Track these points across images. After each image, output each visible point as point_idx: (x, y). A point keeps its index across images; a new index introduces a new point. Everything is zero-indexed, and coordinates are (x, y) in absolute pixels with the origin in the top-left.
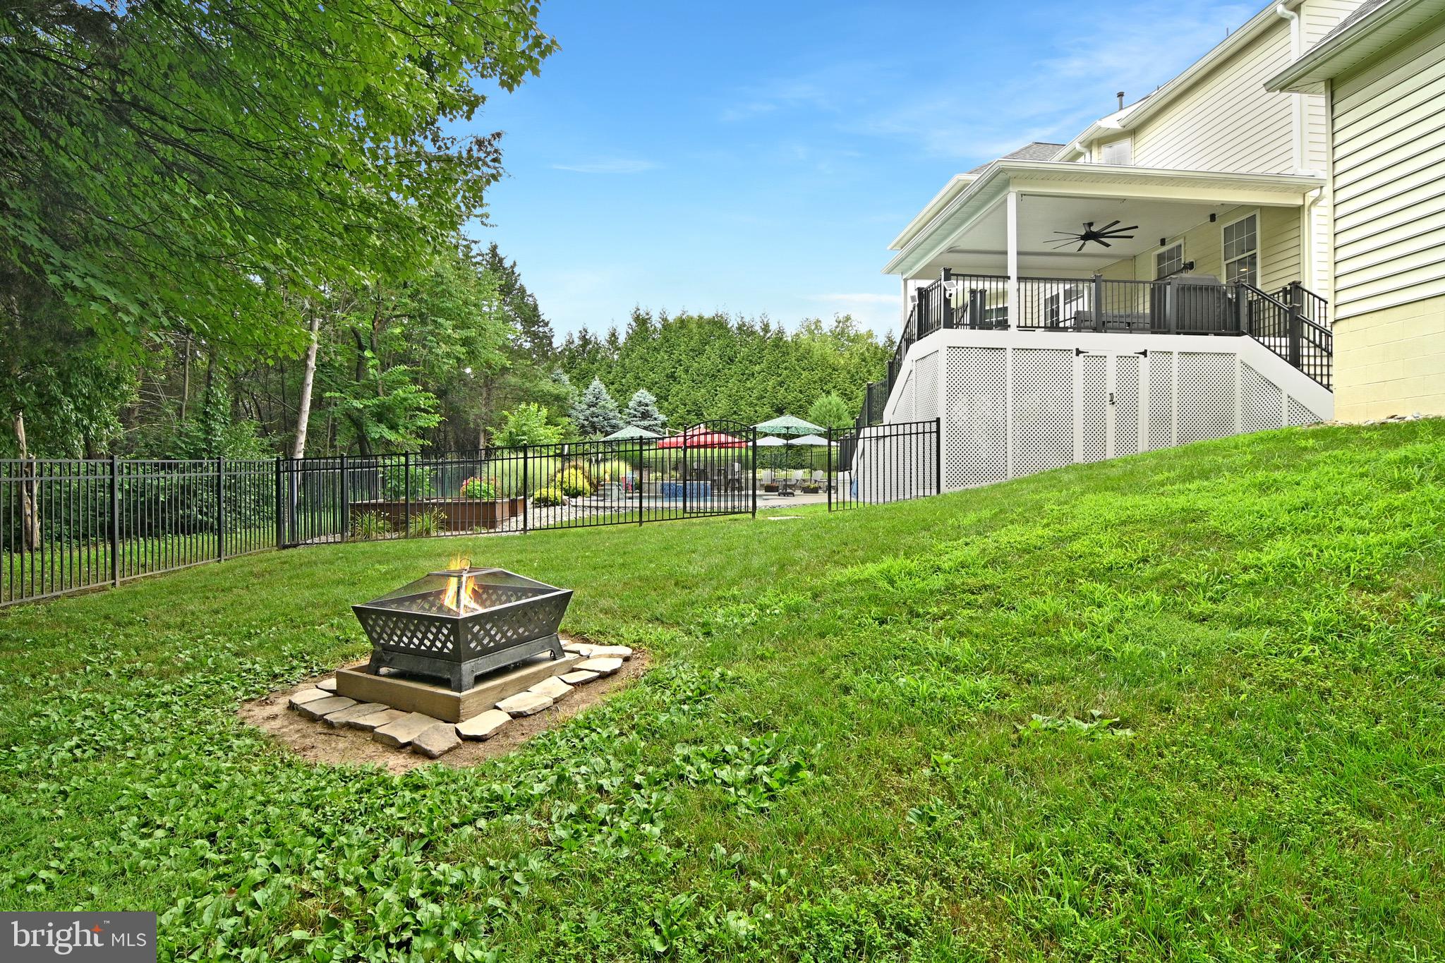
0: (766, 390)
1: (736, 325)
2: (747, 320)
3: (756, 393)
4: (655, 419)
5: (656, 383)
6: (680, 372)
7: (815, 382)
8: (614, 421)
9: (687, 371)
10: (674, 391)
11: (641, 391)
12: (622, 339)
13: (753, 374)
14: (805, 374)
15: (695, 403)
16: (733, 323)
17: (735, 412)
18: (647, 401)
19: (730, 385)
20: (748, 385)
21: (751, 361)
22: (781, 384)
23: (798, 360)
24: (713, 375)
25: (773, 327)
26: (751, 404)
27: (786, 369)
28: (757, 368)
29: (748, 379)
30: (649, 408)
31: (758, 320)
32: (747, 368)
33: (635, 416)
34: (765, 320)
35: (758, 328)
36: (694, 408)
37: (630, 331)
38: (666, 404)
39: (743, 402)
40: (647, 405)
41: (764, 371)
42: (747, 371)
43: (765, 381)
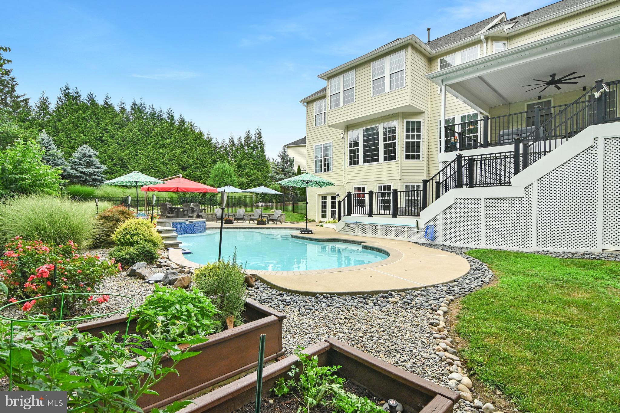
0: (174, 156)
1: (149, 113)
2: (157, 110)
3: (167, 157)
4: (98, 168)
6: (106, 136)
7: (206, 154)
11: (85, 146)
12: (52, 107)
13: (164, 145)
14: (199, 149)
16: (148, 111)
17: (152, 168)
18: (91, 154)
19: (147, 150)
20: (161, 151)
21: (162, 137)
22: (185, 153)
23: (194, 140)
25: (177, 118)
27: (187, 144)
28: (168, 141)
29: (160, 147)
30: (93, 159)
31: (165, 111)
32: (160, 140)
33: (80, 164)
34: (171, 113)
35: (165, 116)
36: (120, 162)
37: (61, 103)
39: (158, 161)
41: (172, 144)
42: (160, 143)
43: (173, 150)
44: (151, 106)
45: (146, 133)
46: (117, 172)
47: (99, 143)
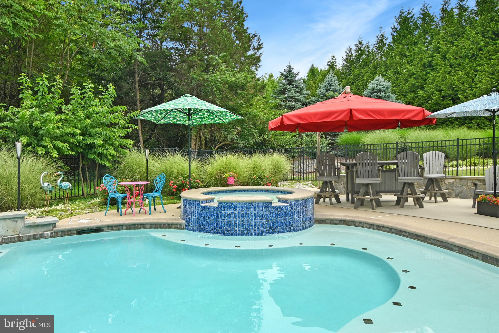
5: (413, 74)
6: (438, 60)
9: (444, 58)
10: (430, 78)
15: (451, 88)
18: (381, 87)
24: (473, 56)
36: (450, 92)
47: (428, 71)
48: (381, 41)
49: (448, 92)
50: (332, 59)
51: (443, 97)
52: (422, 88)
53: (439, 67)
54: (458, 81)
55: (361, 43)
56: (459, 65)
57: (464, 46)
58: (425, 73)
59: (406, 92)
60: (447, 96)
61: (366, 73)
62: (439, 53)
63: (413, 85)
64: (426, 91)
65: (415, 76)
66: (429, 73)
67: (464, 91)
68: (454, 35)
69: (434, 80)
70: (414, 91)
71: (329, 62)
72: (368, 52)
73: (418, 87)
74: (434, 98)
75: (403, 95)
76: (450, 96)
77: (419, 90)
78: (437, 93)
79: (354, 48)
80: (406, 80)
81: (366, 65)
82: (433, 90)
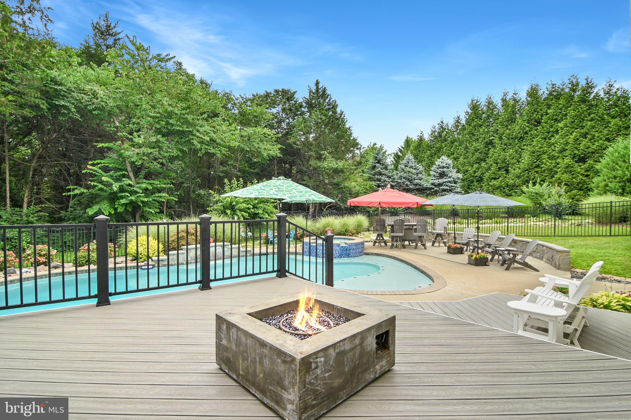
0: (567, 143)
3: (558, 148)
5: (478, 150)
8: (418, 181)
9: (501, 138)
11: (443, 157)
17: (538, 166)
18: (444, 165)
19: (534, 143)
20: (552, 141)
22: (585, 136)
24: (521, 138)
26: (552, 158)
28: (561, 125)
29: (553, 136)
30: (445, 170)
32: (551, 127)
34: (574, 81)
37: (468, 116)
38: (483, 164)
39: (545, 156)
40: (444, 167)
41: (568, 127)
42: (551, 130)
43: (567, 135)
44: (550, 83)
45: (536, 121)
46: (500, 177)
48: (458, 121)
49: (502, 165)
50: (421, 134)
51: (499, 168)
52: (485, 161)
53: (496, 145)
54: (509, 157)
55: (442, 122)
56: (510, 144)
57: (514, 130)
58: (487, 149)
59: (473, 163)
60: (501, 168)
61: (445, 146)
62: (497, 134)
63: (478, 158)
64: (487, 163)
65: (479, 151)
66: (490, 149)
67: (513, 164)
68: (509, 121)
69: (493, 155)
70: (479, 163)
71: (418, 136)
72: (448, 129)
73: (482, 160)
74: (492, 169)
75: (471, 165)
76: (504, 167)
77: (482, 162)
78: (495, 165)
79: (437, 126)
80: (473, 154)
81: (445, 140)
82: (491, 162)
